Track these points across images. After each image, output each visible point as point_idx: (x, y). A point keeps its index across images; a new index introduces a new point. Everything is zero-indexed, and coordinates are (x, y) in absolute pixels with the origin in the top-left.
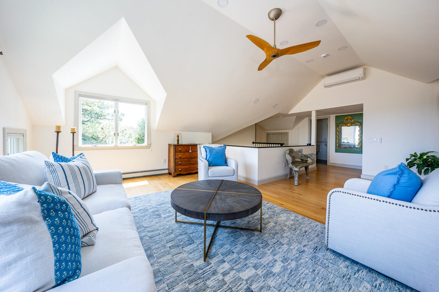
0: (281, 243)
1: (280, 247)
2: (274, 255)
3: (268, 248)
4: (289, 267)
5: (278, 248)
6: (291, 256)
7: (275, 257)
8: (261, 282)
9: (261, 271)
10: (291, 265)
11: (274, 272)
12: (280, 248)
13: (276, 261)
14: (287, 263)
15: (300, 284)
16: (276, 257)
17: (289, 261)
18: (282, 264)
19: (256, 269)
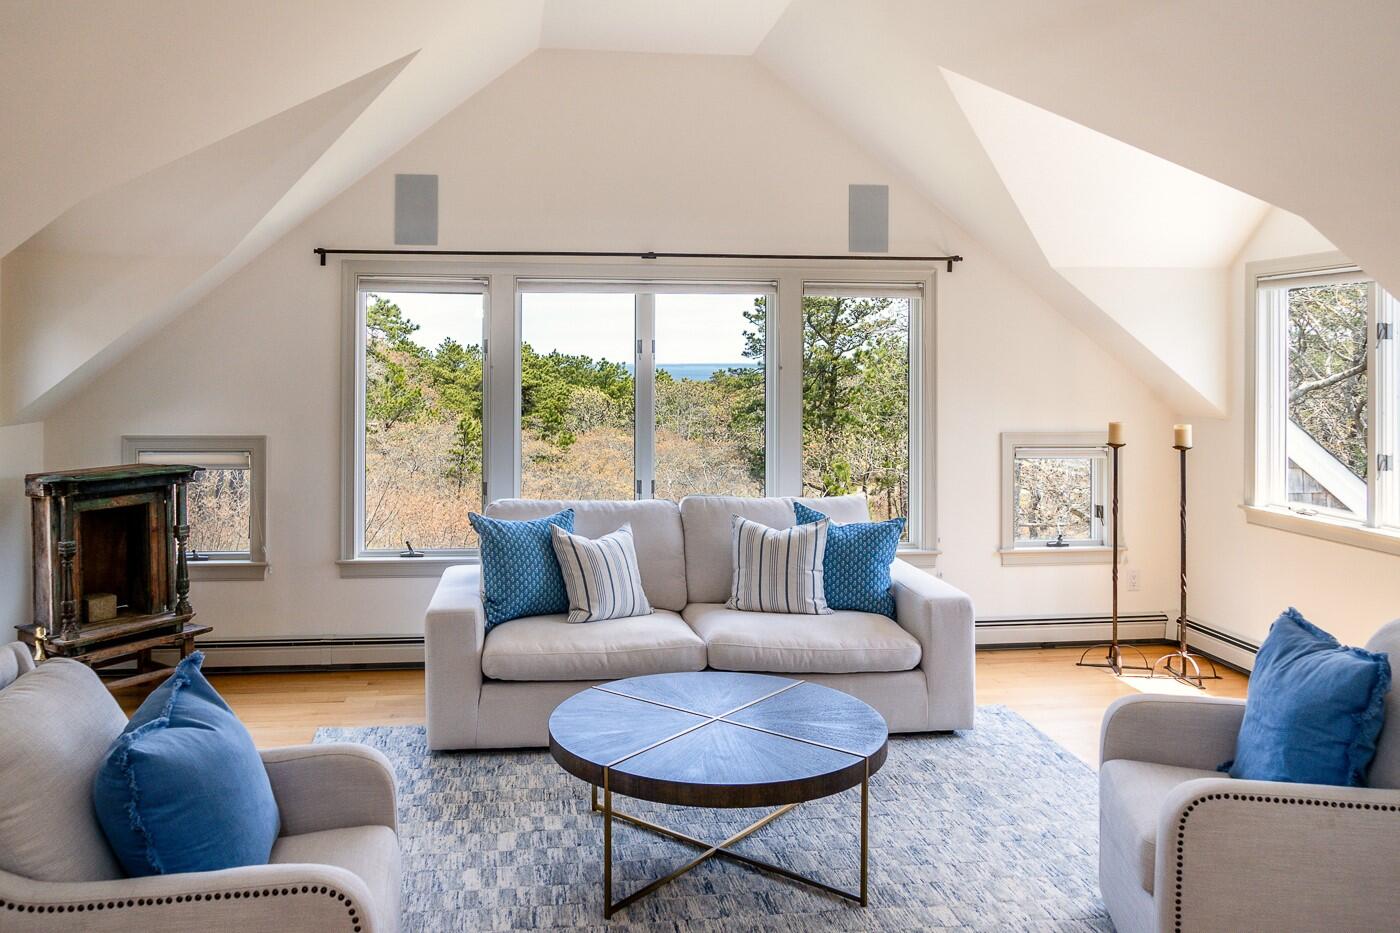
0: (521, 926)
1: (514, 915)
2: (502, 892)
3: (533, 897)
4: (452, 892)
5: (515, 912)
6: (469, 915)
7: (497, 890)
8: (472, 845)
9: (492, 857)
10: (450, 899)
11: (469, 870)
12: (510, 913)
13: (487, 884)
14: (461, 896)
15: (410, 883)
16: (494, 894)
17: (461, 903)
18: (468, 888)
19: (501, 853)
